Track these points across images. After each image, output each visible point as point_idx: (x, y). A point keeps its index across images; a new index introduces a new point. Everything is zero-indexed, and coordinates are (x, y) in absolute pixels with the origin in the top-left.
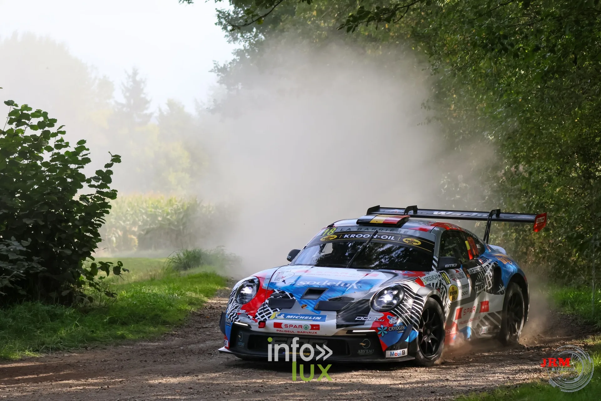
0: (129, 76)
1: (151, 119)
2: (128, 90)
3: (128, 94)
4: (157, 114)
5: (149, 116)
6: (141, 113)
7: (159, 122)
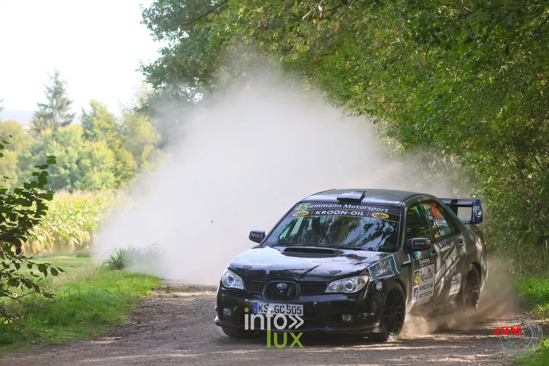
0: (52, 77)
1: (73, 119)
2: (50, 91)
3: (50, 95)
4: (80, 114)
5: (73, 116)
6: (64, 114)
7: (82, 121)
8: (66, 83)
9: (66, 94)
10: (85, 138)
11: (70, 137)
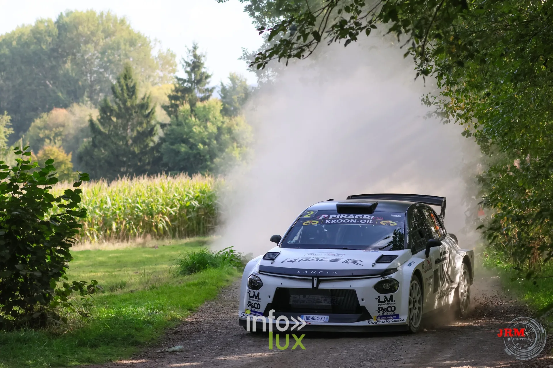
0: (190, 51)
1: (213, 94)
2: (188, 64)
3: (188, 69)
4: (219, 89)
5: (211, 90)
6: (203, 88)
7: (221, 96)
8: (204, 56)
9: (204, 68)
10: (224, 113)
11: (209, 112)
